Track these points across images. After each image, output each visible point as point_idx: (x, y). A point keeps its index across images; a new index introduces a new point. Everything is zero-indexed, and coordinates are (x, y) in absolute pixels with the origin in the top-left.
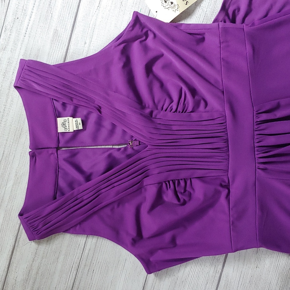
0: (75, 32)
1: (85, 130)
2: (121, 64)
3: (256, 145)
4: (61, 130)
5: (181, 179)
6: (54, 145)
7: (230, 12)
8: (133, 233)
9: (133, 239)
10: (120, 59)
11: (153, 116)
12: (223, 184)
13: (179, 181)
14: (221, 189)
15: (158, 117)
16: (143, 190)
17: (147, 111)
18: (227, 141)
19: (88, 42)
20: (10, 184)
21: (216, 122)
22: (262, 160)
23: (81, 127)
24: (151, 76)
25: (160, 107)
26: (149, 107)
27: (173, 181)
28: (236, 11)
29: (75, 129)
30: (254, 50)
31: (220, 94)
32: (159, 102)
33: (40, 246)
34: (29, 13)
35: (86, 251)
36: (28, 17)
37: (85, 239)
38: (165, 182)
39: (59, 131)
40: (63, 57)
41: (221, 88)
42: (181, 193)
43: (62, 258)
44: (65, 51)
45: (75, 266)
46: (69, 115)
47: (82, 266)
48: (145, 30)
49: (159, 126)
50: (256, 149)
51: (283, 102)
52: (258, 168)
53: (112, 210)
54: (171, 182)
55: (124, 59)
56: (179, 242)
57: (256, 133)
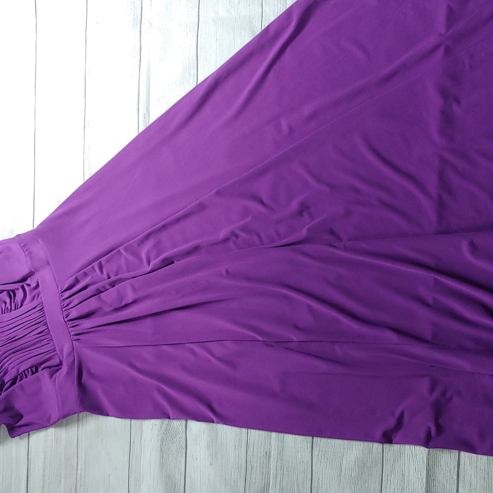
57: (64, 309)
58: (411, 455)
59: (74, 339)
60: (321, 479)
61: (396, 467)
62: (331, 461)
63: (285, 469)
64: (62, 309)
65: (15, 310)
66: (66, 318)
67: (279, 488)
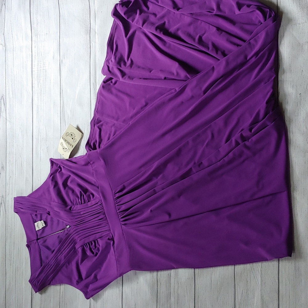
0: (34, 176)
1: (47, 226)
2: (53, 186)
3: (118, 212)
4: (37, 229)
5: (92, 241)
6: (35, 238)
7: (92, 144)
8: (77, 278)
9: (77, 281)
10: (52, 184)
11: (72, 210)
12: (110, 238)
13: (91, 242)
14: (109, 241)
15: (74, 209)
16: (77, 252)
17: (69, 207)
18: (104, 214)
19: (40, 179)
20: (24, 264)
21: (99, 204)
22: (122, 220)
23: (44, 225)
24: (67, 188)
25: (75, 204)
26: (70, 205)
27: (88, 243)
28: (95, 143)
29: (42, 227)
30: (105, 162)
31: (97, 189)
32: (74, 201)
33: (42, 295)
34: (14, 173)
35: (61, 293)
36: (14, 175)
37: (59, 287)
38: (85, 245)
39: (36, 230)
40: (32, 190)
41: (97, 185)
42: (94, 249)
43: (52, 299)
44: (32, 187)
45: (58, 303)
46: (39, 220)
47: (61, 302)
48: (58, 166)
49: (74, 214)
50: (119, 214)
51: (125, 184)
52: (122, 225)
53: (67, 267)
54: (87, 244)
55: (54, 184)
56: (98, 277)
57: (116, 205)
58: (251, 269)
59: (123, 224)
60: (200, 288)
61: (243, 277)
62: (206, 276)
63: (180, 283)
64: (115, 204)
65: (84, 203)
66: (118, 210)
67: (176, 294)
